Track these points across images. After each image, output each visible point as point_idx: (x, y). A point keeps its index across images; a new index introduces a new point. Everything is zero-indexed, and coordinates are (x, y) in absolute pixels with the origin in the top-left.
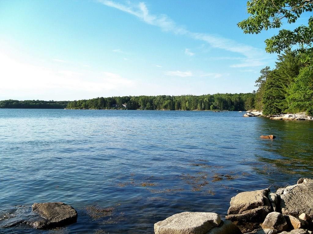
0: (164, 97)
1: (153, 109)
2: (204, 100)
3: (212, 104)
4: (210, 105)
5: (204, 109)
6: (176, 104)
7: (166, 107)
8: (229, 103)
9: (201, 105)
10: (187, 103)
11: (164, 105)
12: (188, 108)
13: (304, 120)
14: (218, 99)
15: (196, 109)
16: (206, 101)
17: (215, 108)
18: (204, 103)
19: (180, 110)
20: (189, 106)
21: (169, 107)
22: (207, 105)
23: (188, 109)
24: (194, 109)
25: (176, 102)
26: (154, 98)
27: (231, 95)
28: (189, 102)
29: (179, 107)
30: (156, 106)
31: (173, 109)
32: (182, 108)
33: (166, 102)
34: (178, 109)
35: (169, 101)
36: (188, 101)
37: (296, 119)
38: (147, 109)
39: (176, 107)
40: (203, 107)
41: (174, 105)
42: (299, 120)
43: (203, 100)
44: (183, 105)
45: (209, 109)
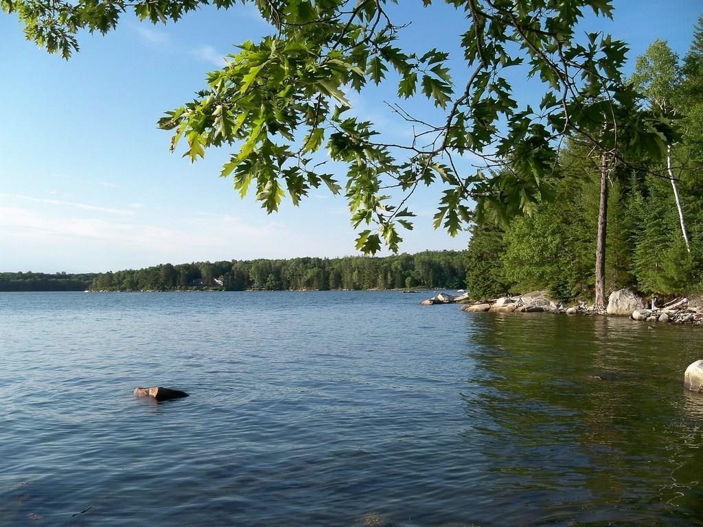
0: (306, 261)
1: (281, 289)
2: (393, 267)
3: (409, 275)
4: (404, 278)
5: (392, 286)
6: (332, 276)
7: (309, 284)
8: (446, 272)
9: (385, 278)
10: (356, 272)
11: (306, 278)
12: (357, 284)
13: (541, 310)
14: (423, 263)
15: (374, 286)
16: (396, 268)
17: (416, 283)
18: (392, 272)
19: (340, 288)
20: (359, 280)
21: (315, 283)
22: (398, 277)
23: (357, 288)
24: (370, 287)
25: (332, 272)
26: (284, 263)
27: (453, 254)
28: (359, 271)
29: (339, 283)
30: (289, 282)
31: (325, 287)
32: (345, 285)
33: (310, 273)
34: (336, 287)
35: (316, 270)
36: (358, 268)
37: (520, 309)
38: (269, 289)
39: (331, 283)
40: (389, 282)
41: (327, 278)
43: (390, 266)
44: (346, 278)
45: (403, 286)
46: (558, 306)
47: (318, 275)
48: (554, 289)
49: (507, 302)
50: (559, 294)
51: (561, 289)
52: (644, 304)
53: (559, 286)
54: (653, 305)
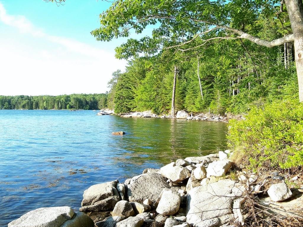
0: (22, 97)
1: (11, 109)
2: (61, 100)
3: (68, 104)
4: (66, 105)
5: (61, 108)
6: (34, 103)
7: (24, 107)
8: (84, 103)
9: (58, 105)
10: (45, 102)
11: (22, 104)
12: (46, 107)
13: (150, 117)
14: (74, 99)
15: (53, 108)
16: (63, 101)
17: (71, 107)
18: (61, 102)
19: (38, 109)
20: (46, 105)
21: (27, 106)
22: (64, 105)
23: (46, 109)
24: (51, 109)
25: (34, 102)
26: (12, 98)
27: (86, 95)
28: (46, 102)
29: (37, 106)
30: (14, 106)
31: (31, 108)
32: (40, 108)
33: (25, 102)
34: (36, 108)
35: (27, 101)
36: (46, 100)
37: (143, 117)
38: (5, 109)
39: (34, 107)
40: (60, 106)
41: (32, 104)
42: (146, 117)
43: (60, 100)
44: (41, 105)
45: (66, 108)
46: (156, 116)
47: (28, 103)
48: (154, 110)
49: (138, 114)
50: (156, 111)
51: (157, 110)
52: (188, 115)
53: (156, 109)
54: (192, 115)
